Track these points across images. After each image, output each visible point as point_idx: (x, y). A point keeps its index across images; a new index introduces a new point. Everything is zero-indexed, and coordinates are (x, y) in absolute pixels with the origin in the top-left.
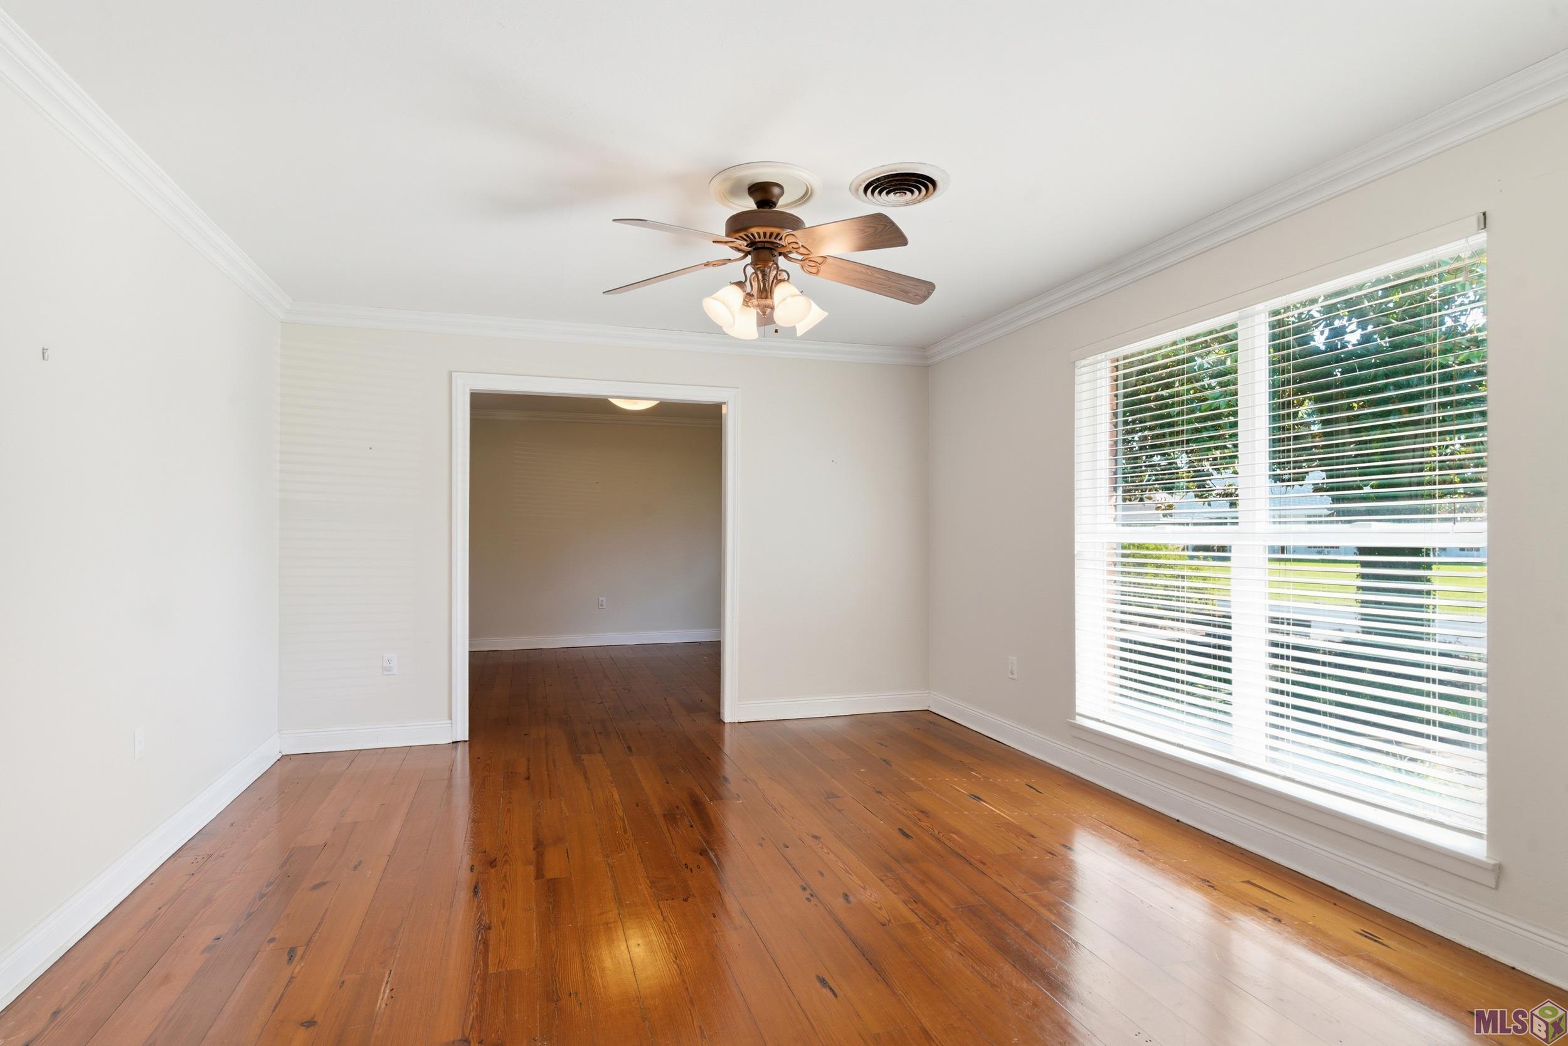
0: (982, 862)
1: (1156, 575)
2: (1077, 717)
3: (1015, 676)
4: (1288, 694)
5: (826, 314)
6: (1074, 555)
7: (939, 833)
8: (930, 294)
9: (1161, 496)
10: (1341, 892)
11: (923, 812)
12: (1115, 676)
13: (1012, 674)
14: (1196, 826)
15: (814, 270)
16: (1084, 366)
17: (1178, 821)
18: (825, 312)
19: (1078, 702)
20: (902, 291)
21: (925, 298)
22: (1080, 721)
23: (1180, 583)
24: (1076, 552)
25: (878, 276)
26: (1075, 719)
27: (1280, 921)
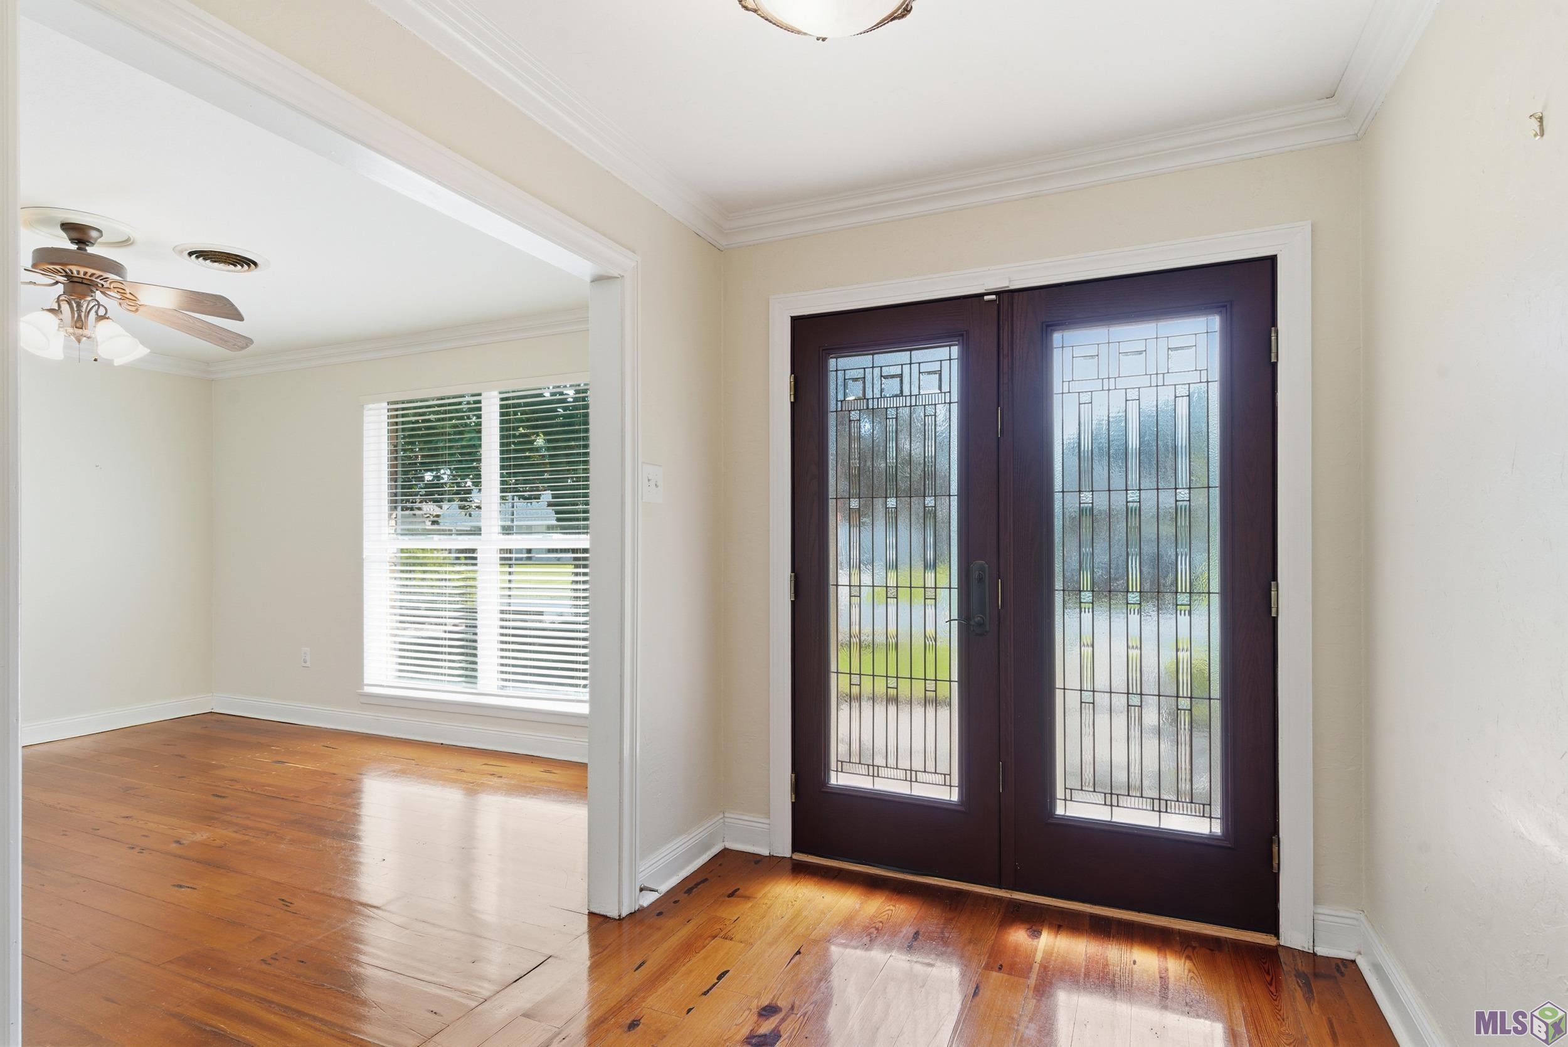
0: (296, 797)
1: (423, 579)
2: (365, 687)
3: (308, 664)
4: (509, 643)
5: (149, 351)
6: (362, 560)
7: (252, 789)
8: (247, 346)
9: (430, 508)
10: (537, 756)
11: (232, 780)
12: (395, 649)
13: (305, 662)
14: (451, 744)
15: (133, 309)
16: (370, 409)
17: (442, 744)
18: (145, 349)
19: (365, 675)
20: (221, 339)
21: (243, 348)
22: (367, 689)
23: (443, 583)
24: (364, 557)
25: (200, 325)
26: (363, 689)
27: (501, 777)
